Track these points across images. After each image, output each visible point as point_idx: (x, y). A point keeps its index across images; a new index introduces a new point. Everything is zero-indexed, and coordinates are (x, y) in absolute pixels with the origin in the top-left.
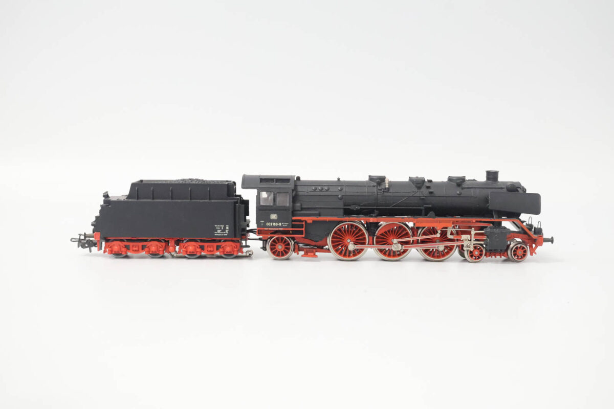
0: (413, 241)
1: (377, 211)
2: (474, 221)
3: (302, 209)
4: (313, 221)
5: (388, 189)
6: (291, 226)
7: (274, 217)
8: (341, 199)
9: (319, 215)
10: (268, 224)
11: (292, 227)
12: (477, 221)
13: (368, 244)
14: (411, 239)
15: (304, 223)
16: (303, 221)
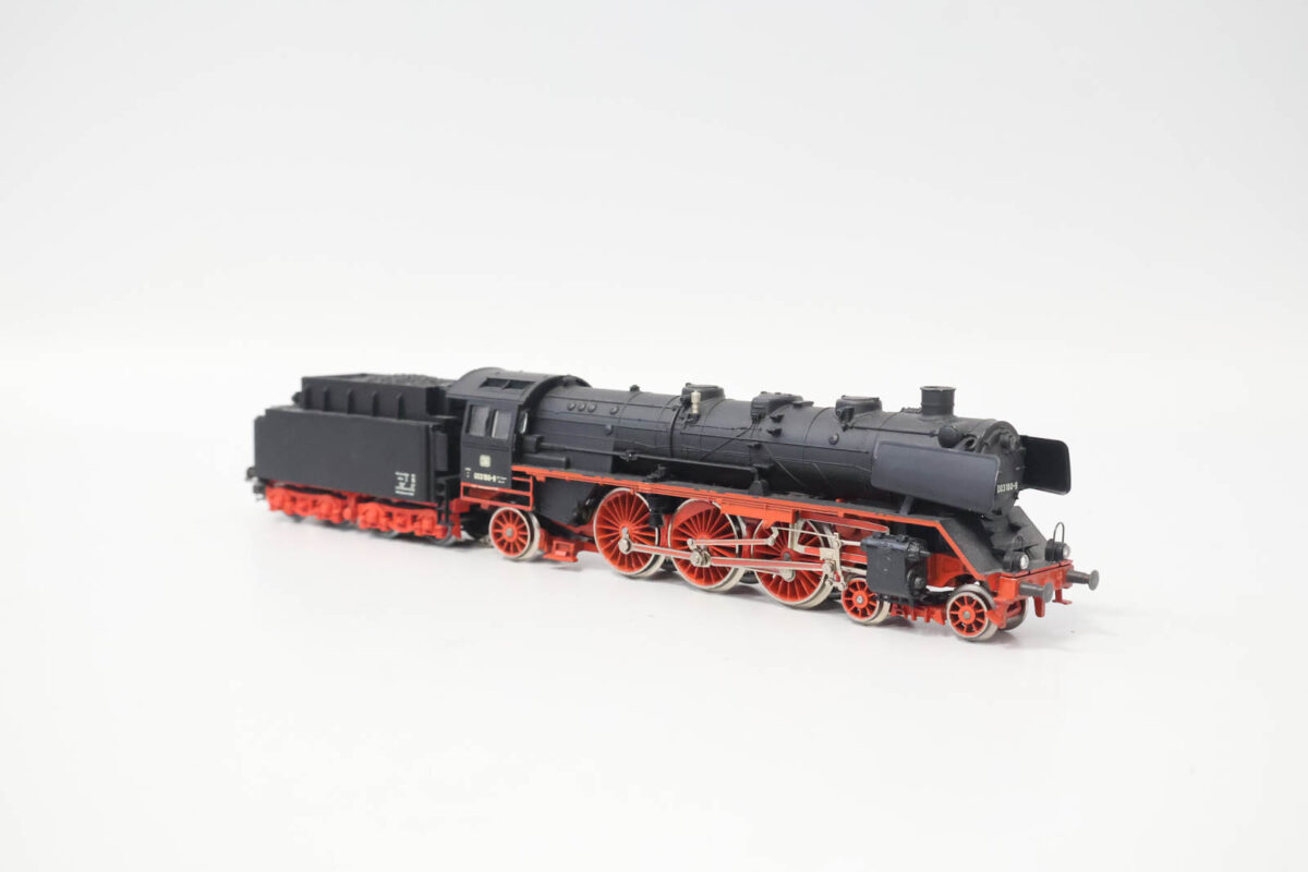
0: (740, 547)
1: (663, 468)
2: (841, 514)
3: (539, 449)
4: (547, 479)
5: (698, 417)
6: (510, 485)
7: (485, 461)
8: (610, 433)
9: (568, 465)
10: (477, 476)
11: (513, 488)
12: (848, 516)
13: (659, 545)
14: (736, 543)
15: (531, 481)
16: (528, 476)
